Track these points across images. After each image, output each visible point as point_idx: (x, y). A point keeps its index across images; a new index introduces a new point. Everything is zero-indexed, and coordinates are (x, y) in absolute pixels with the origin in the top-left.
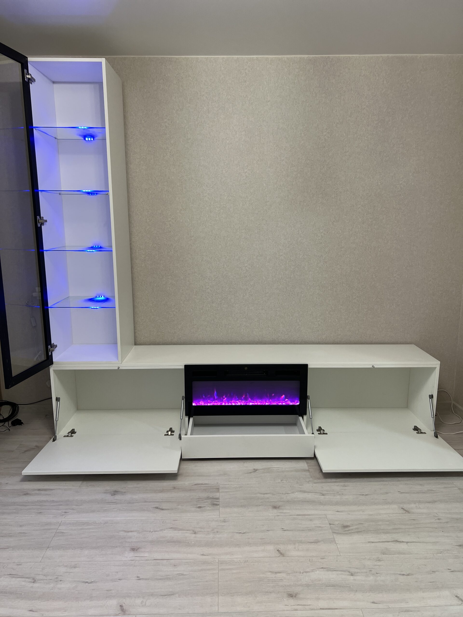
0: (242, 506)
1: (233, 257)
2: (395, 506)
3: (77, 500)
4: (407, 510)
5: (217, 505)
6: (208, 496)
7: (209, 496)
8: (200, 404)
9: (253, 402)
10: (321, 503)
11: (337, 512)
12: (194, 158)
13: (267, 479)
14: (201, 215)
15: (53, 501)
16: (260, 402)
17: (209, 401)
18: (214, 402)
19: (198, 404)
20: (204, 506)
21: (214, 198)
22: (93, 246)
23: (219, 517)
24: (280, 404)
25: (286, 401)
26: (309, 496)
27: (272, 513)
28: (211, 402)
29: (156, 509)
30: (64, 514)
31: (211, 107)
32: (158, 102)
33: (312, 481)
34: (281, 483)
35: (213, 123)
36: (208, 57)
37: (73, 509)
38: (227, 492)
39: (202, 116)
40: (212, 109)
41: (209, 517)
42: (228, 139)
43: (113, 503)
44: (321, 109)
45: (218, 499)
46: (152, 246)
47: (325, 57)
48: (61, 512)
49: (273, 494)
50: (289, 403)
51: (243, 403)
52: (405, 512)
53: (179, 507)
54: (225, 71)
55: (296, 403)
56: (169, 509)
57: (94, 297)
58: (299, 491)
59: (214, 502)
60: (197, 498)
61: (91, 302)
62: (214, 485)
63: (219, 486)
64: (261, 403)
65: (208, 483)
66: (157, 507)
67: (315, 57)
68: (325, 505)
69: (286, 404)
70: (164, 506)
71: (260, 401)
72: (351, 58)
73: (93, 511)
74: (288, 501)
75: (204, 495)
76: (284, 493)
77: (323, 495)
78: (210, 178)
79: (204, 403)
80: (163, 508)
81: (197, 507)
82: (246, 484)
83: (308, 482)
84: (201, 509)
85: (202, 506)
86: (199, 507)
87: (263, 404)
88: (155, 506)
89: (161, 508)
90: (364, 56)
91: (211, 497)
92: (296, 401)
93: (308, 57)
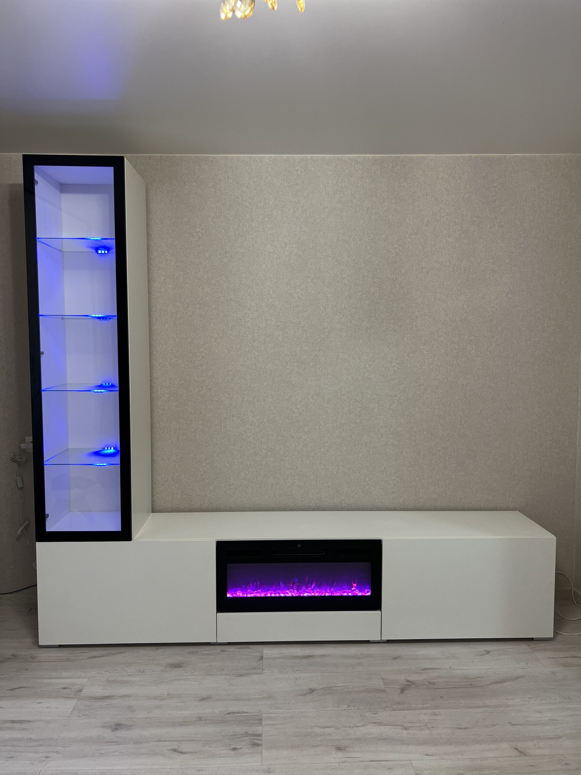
0: (293, 747)
1: (282, 397)
2: (505, 745)
3: (64, 738)
4: (522, 751)
5: (258, 745)
6: (246, 731)
7: (248, 731)
8: (237, 595)
9: (308, 592)
10: (402, 742)
11: (426, 756)
12: (233, 276)
13: (329, 704)
14: (242, 344)
15: (30, 740)
16: (319, 592)
17: (249, 590)
18: (256, 592)
19: (235, 595)
20: (241, 747)
21: (258, 323)
22: (102, 383)
23: (262, 765)
24: (345, 594)
25: (353, 591)
26: (387, 731)
27: (336, 757)
28: (252, 592)
29: (174, 752)
30: (43, 759)
31: (255, 214)
32: (190, 208)
33: (389, 707)
34: (347, 710)
35: (257, 233)
36: (252, 156)
37: (57, 752)
38: (273, 725)
39: (244, 225)
40: (256, 217)
41: (247, 765)
42: (275, 252)
43: (113, 743)
44: (391, 217)
45: (260, 735)
46: (179, 383)
47: (394, 157)
48: (40, 756)
49: (337, 728)
50: (357, 593)
51: (295, 594)
52: (519, 754)
53: (206, 748)
54: (273, 172)
55: (367, 593)
56: (191, 753)
57: (101, 449)
58: (372, 723)
59: (254, 741)
60: (232, 734)
61: (97, 457)
62: (255, 714)
63: (262, 715)
64: (319, 594)
65: (247, 712)
66: (175, 749)
67: (382, 156)
68: (409, 745)
69: (352, 595)
70: (184, 747)
71: (318, 590)
72: (425, 158)
73: (85, 756)
74: (357, 739)
75: (240, 729)
76: (351, 726)
77: (406, 729)
78: (253, 300)
79: (243, 594)
80: (184, 750)
81: (230, 749)
82: (298, 712)
83: (384, 709)
84: (237, 751)
85: (238, 747)
86: (233, 748)
87: (322, 594)
88: (171, 748)
89: (180, 750)
90: (441, 156)
91: (250, 732)
92: (367, 590)
93: (374, 156)
